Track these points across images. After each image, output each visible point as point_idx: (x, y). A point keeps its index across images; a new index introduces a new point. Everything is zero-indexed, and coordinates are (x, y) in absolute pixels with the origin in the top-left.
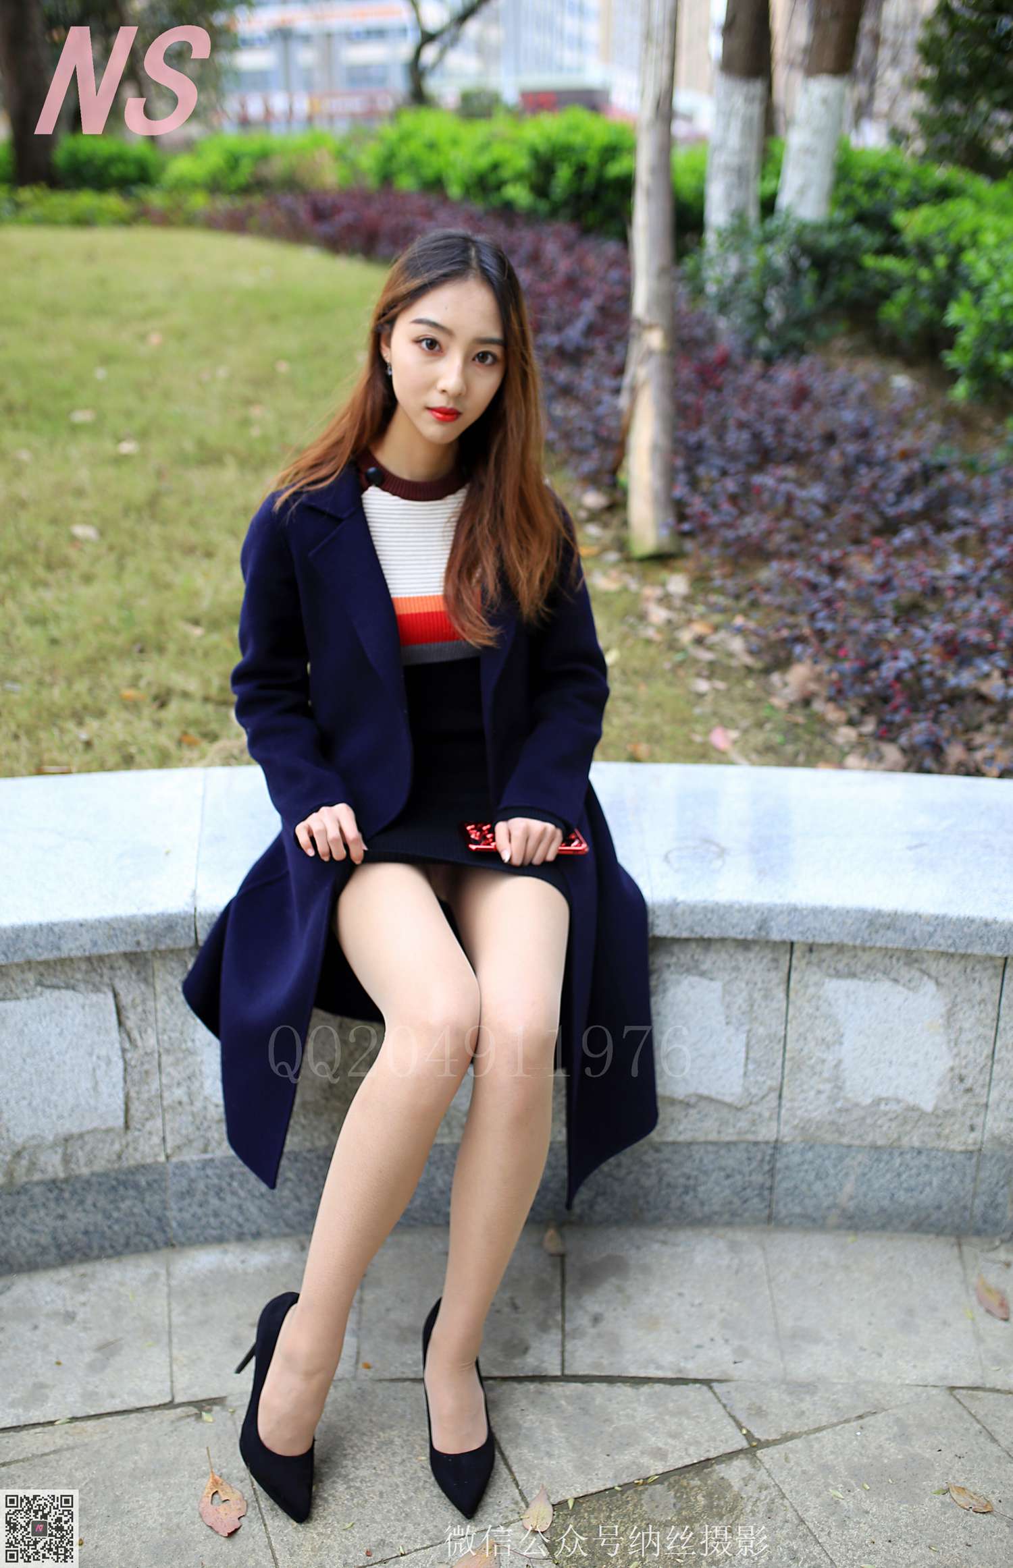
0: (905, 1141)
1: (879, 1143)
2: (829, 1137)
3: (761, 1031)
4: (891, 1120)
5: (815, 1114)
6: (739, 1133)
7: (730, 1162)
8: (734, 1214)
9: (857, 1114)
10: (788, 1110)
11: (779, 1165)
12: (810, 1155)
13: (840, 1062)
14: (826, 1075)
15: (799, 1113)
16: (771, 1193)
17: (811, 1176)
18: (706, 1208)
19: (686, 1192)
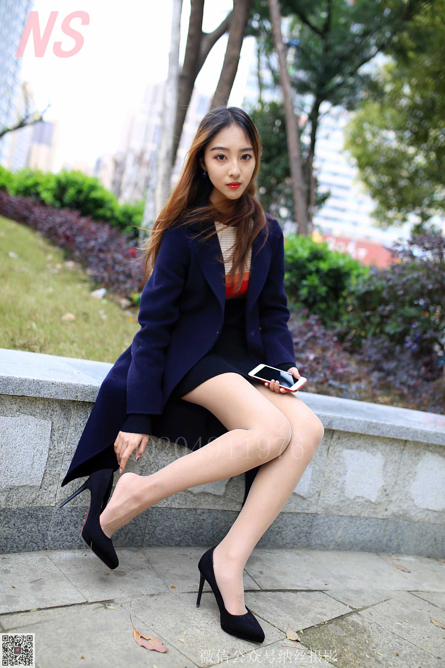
0: (362, 515)
1: (354, 515)
2: (335, 512)
3: (317, 468)
4: (359, 506)
5: (332, 502)
6: (303, 509)
7: (297, 522)
8: (294, 544)
9: (348, 502)
10: (322, 501)
11: (315, 523)
12: (327, 520)
13: (345, 481)
14: (338, 487)
15: (326, 502)
16: (310, 535)
17: (326, 529)
18: (284, 541)
19: (278, 534)
